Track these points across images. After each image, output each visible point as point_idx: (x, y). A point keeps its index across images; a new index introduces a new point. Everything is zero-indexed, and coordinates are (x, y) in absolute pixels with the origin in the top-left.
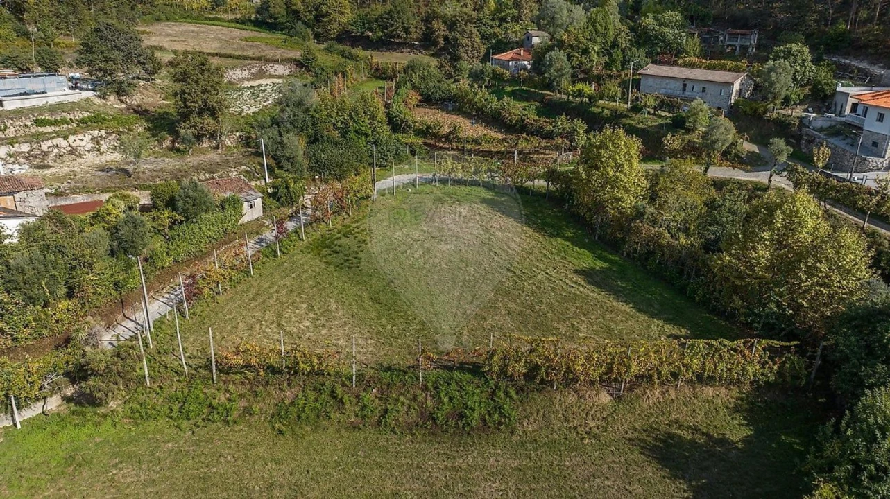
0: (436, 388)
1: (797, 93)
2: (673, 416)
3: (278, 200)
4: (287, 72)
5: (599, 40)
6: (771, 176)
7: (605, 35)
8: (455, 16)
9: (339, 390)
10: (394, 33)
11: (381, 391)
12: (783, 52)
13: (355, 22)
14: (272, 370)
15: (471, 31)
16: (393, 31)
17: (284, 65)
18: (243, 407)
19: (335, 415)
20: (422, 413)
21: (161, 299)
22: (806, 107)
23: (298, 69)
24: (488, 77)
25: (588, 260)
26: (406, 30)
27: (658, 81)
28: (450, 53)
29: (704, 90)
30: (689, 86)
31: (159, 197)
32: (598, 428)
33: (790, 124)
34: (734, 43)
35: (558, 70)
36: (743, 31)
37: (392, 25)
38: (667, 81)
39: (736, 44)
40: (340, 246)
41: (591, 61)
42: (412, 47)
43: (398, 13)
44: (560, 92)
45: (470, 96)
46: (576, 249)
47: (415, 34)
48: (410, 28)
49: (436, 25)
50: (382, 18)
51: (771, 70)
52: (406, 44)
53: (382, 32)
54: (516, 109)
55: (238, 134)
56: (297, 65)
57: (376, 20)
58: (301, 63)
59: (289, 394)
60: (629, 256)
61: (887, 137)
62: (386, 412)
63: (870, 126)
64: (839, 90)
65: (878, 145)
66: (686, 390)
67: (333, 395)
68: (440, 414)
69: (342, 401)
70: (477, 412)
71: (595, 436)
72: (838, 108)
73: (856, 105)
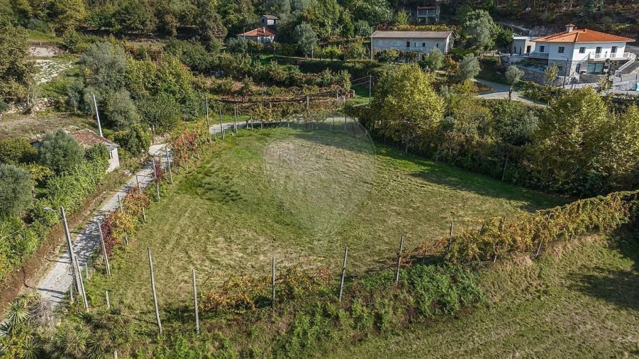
0: (412, 283)
1: (490, 42)
2: (579, 264)
3: (129, 150)
4: (52, 54)
5: (330, 16)
6: (510, 93)
7: (334, 13)
8: (184, 11)
9: (332, 308)
10: (133, 25)
11: (365, 298)
12: (475, 15)
13: (92, 18)
14: (262, 302)
15: (215, 16)
16: (131, 24)
17: (47, 48)
18: (238, 351)
19: (335, 334)
20: (408, 310)
21: (62, 260)
22: (496, 51)
23: (62, 52)
24: (245, 48)
25: (416, 168)
26: (143, 23)
27: (386, 42)
28: (200, 35)
29: (424, 44)
30: (412, 43)
31: (9, 155)
32: (541, 286)
33: (495, 62)
34: (424, 16)
35: (307, 38)
36: (429, 8)
37: (129, 20)
38: (394, 41)
39: (426, 16)
40: (209, 184)
41: (327, 32)
42: (148, 37)
43: (134, 9)
44: (310, 56)
45: (235, 64)
46: (398, 161)
47: (151, 26)
48: (145, 21)
49: (169, 18)
50: (119, 14)
51: (476, 25)
52: (142, 35)
53: (121, 25)
54: (280, 70)
55: (46, 100)
56: (60, 48)
57: (114, 15)
58: (65, 46)
59: (282, 324)
60: (441, 160)
61: (569, 62)
62: (379, 318)
63: (554, 55)
64: (515, 38)
65: (563, 69)
66: (576, 242)
67: (326, 314)
68: (426, 306)
69: (337, 318)
70: (454, 296)
71: (545, 292)
72: (518, 50)
73: (529, 48)
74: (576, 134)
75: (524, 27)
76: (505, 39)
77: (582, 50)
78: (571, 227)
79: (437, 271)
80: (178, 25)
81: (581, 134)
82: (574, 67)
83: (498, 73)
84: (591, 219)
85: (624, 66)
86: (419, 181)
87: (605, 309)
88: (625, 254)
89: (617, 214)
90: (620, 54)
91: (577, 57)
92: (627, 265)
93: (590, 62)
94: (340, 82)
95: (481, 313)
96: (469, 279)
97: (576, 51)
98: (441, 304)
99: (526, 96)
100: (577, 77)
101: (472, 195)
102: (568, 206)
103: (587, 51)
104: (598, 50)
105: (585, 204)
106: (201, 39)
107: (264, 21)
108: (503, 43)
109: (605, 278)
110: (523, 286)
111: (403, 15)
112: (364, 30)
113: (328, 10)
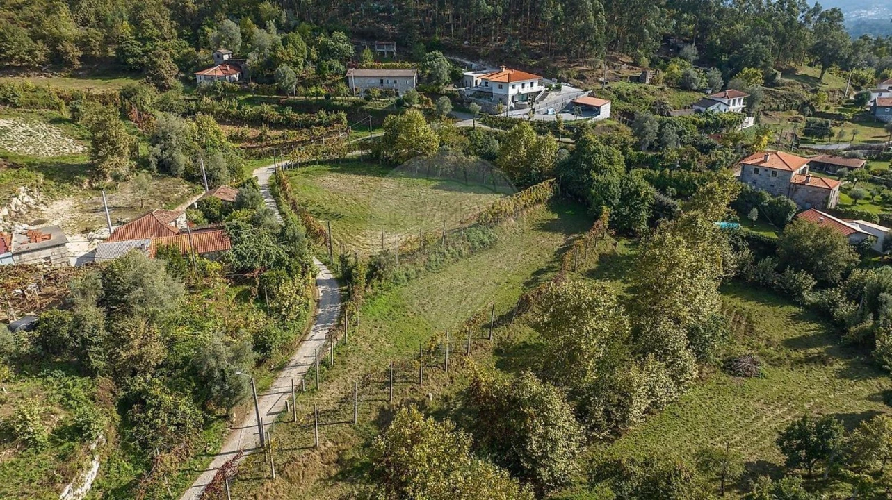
1: (448, 79)
2: (535, 219)
9: (441, 250)
11: (452, 245)
12: (432, 56)
19: (446, 260)
20: (470, 248)
22: (454, 85)
27: (362, 79)
29: (395, 82)
30: (385, 81)
34: (382, 50)
35: (289, 80)
36: (387, 43)
38: (369, 79)
39: (384, 50)
41: (300, 70)
43: (13, 35)
47: (42, 57)
60: (442, 175)
61: (507, 96)
62: (460, 253)
63: (496, 91)
64: (465, 74)
65: (503, 100)
66: (532, 209)
67: (440, 253)
68: (476, 244)
69: (444, 254)
70: (486, 239)
71: (523, 233)
72: (469, 84)
73: (476, 81)
74: (523, 151)
75: (467, 60)
76: (458, 75)
77: (514, 87)
78: (529, 200)
79: (476, 230)
80: (81, 54)
81: (525, 150)
82: (510, 99)
83: (458, 104)
84: (537, 195)
85: (540, 95)
86: (437, 190)
87: (548, 234)
88: (554, 212)
89: (548, 192)
90: (536, 88)
91: (512, 92)
92: (556, 216)
93: (519, 94)
94: (339, 121)
95: (499, 244)
96: (490, 232)
97: (510, 88)
98: (482, 243)
99: (483, 123)
100: (513, 105)
101: (472, 194)
102: (526, 190)
103: (517, 87)
104: (523, 87)
105: (534, 188)
106: (152, 79)
107: (219, 56)
108: (457, 78)
109: (547, 223)
110: (514, 231)
111: (367, 53)
112: (338, 68)
113: (298, 49)
